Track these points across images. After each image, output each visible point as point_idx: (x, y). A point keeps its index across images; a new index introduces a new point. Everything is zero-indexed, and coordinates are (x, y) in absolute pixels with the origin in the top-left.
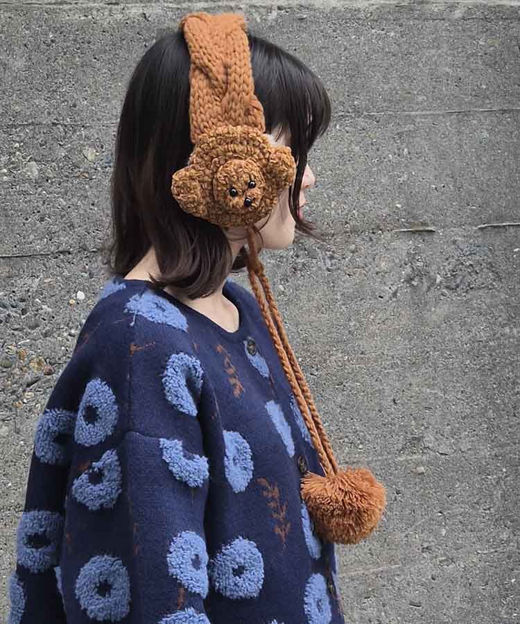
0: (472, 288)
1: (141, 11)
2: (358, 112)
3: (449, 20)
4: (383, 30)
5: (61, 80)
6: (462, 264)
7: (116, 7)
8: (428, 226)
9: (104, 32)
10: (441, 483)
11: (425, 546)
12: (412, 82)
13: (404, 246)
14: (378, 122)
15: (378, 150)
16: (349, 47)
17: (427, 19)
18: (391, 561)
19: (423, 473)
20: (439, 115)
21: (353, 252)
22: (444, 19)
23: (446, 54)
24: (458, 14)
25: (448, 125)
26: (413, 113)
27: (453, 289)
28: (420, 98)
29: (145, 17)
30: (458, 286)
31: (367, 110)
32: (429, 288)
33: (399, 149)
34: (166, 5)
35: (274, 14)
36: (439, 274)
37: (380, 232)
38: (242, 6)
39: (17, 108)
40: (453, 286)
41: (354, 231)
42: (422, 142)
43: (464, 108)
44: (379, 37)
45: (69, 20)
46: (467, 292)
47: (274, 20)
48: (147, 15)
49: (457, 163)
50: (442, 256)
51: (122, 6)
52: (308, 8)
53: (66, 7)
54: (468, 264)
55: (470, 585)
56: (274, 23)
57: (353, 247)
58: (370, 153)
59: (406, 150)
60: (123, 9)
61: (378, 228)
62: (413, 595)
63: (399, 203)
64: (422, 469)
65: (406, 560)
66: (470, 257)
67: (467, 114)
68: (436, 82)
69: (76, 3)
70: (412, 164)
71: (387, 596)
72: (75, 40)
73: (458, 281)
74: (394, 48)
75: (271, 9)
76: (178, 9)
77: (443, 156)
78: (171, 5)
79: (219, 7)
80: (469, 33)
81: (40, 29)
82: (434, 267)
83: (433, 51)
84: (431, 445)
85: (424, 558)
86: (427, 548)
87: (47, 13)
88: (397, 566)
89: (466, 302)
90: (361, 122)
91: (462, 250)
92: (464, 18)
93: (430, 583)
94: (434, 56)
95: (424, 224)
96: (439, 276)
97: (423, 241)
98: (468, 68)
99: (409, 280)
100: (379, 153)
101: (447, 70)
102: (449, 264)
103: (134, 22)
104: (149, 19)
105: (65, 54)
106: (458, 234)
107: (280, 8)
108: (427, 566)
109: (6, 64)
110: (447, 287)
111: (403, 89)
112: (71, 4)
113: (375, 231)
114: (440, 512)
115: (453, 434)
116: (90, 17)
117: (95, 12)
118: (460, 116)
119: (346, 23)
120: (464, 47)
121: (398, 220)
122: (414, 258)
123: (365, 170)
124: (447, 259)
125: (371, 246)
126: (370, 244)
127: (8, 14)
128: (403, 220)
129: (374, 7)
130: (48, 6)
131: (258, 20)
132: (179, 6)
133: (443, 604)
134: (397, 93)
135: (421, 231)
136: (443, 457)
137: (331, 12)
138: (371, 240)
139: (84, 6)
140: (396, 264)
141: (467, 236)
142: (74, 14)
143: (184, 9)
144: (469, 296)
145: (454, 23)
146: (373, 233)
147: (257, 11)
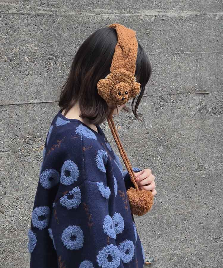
0: (221, 113)
1: (107, 17)
2: (182, 52)
3: (214, 20)
4: (191, 23)
5: (80, 40)
6: (218, 105)
7: (99, 15)
8: (206, 91)
9: (95, 24)
10: (211, 181)
11: (205, 203)
12: (201, 41)
13: (198, 98)
14: (189, 55)
15: (189, 65)
16: (179, 29)
17: (206, 20)
18: (193, 208)
19: (204, 177)
20: (210, 53)
21: (180, 100)
22: (212, 20)
23: (213, 32)
24: (217, 18)
25: (213, 56)
26: (201, 52)
27: (215, 114)
28: (204, 47)
29: (109, 19)
30: (216, 112)
31: (186, 51)
32: (207, 113)
33: (196, 65)
34: (116, 15)
35: (154, 18)
36: (210, 108)
37: (190, 93)
38: (142, 15)
39: (65, 50)
40: (215, 112)
41: (181, 93)
42: (205, 62)
43: (219, 51)
44: (189, 26)
45: (83, 20)
46: (220, 114)
47: (153, 20)
48: (110, 18)
49: (217, 70)
50: (211, 102)
51: (101, 15)
52: (165, 16)
53: (82, 15)
54: (220, 105)
55: (220, 216)
56: (153, 21)
57: (180, 99)
58: (187, 66)
59: (199, 65)
60: (101, 16)
61: (189, 92)
62: (200, 220)
63: (196, 84)
64: (203, 176)
65: (198, 208)
66: (221, 102)
67: (220, 53)
68: (209, 41)
69: (85, 14)
70: (201, 70)
71: (191, 221)
72: (85, 27)
73: (217, 111)
74: (195, 30)
75: (152, 16)
76: (120, 16)
77: (212, 67)
78: (118, 15)
79: (134, 15)
80: (221, 25)
81: (73, 23)
82: (208, 106)
83: (208, 31)
84: (207, 168)
85: (204, 207)
86: (205, 204)
87: (75, 17)
88: (195, 210)
89: (219, 118)
90: (183, 55)
91: (218, 100)
92: (219, 20)
93: (206, 216)
94: (208, 32)
95: (205, 91)
96: (210, 109)
97: (205, 96)
98: (220, 37)
99: (200, 110)
100: (189, 66)
101: (213, 37)
102: (214, 105)
103: (105, 21)
104: (110, 19)
105: (81, 31)
106: (217, 94)
107: (155, 16)
108: (205, 210)
109: (61, 35)
110: (213, 113)
111: (198, 44)
112: (83, 14)
113: (188, 93)
114: (210, 191)
115: (214, 164)
116: (90, 19)
117: (91, 17)
118: (218, 53)
119: (178, 21)
120: (219, 29)
121: (196, 89)
122: (201, 102)
123: (184, 72)
124: (213, 103)
125: (187, 98)
126: (186, 97)
127: (62, 18)
128: (198, 89)
129: (188, 16)
130: (76, 15)
131: (148, 20)
132: (120, 15)
133: (211, 223)
134: (196, 46)
135: (204, 93)
136: (211, 172)
137: (173, 18)
138: (186, 96)
139: (88, 15)
140: (195, 105)
141: (220, 95)
142: (85, 18)
143: (122, 16)
144: (220, 116)
145: (216, 21)
146: (187, 94)
147: (148, 17)
